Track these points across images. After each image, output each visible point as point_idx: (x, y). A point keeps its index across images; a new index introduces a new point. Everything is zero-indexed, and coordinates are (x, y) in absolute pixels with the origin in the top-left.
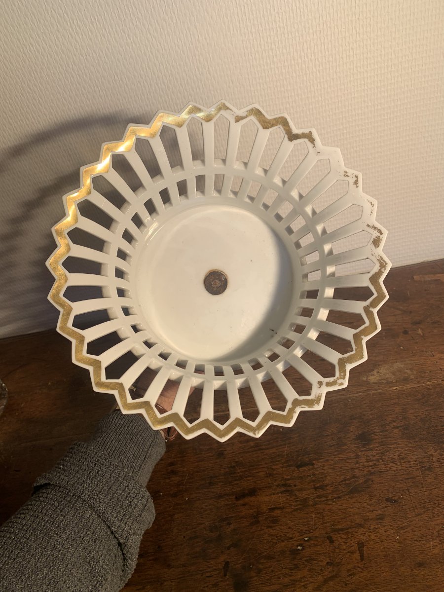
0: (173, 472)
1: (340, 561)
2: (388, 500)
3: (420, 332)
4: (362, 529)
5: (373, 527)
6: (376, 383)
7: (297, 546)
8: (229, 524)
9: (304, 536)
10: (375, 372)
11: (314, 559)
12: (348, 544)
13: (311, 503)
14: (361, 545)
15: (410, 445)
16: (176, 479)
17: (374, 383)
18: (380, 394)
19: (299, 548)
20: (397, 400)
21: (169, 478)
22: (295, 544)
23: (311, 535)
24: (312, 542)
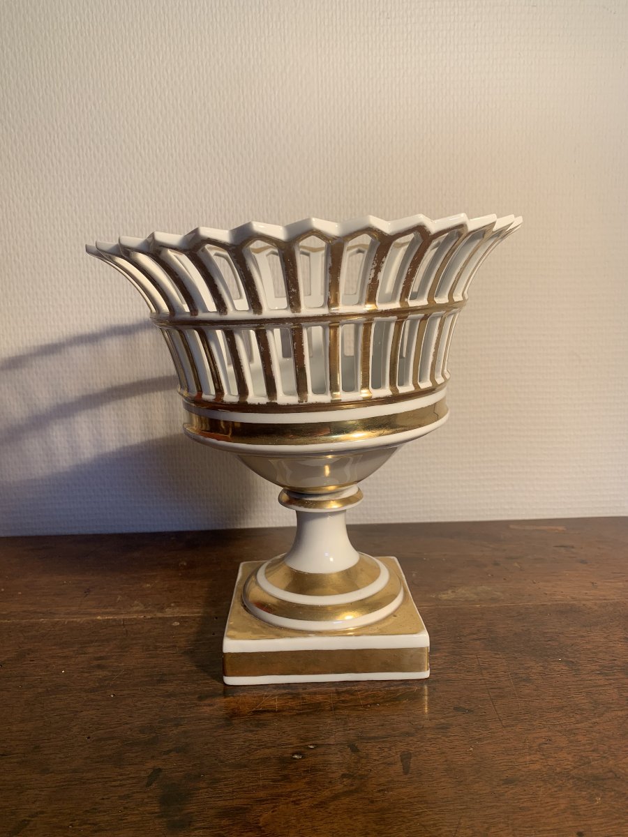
0: (99, 667)
1: (366, 773)
2: (456, 709)
3: (516, 565)
4: (411, 738)
5: (429, 736)
6: (450, 600)
7: (293, 754)
8: (177, 725)
9: (307, 743)
10: (450, 592)
11: (320, 770)
12: (384, 754)
13: (328, 708)
14: (406, 757)
15: (498, 656)
16: (101, 674)
17: (446, 600)
18: (454, 609)
19: (296, 756)
20: (480, 615)
21: (90, 672)
22: (291, 751)
23: (319, 742)
24: (320, 750)
